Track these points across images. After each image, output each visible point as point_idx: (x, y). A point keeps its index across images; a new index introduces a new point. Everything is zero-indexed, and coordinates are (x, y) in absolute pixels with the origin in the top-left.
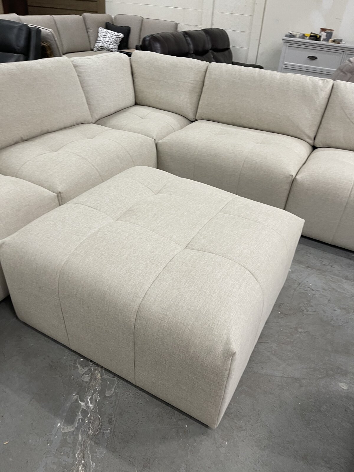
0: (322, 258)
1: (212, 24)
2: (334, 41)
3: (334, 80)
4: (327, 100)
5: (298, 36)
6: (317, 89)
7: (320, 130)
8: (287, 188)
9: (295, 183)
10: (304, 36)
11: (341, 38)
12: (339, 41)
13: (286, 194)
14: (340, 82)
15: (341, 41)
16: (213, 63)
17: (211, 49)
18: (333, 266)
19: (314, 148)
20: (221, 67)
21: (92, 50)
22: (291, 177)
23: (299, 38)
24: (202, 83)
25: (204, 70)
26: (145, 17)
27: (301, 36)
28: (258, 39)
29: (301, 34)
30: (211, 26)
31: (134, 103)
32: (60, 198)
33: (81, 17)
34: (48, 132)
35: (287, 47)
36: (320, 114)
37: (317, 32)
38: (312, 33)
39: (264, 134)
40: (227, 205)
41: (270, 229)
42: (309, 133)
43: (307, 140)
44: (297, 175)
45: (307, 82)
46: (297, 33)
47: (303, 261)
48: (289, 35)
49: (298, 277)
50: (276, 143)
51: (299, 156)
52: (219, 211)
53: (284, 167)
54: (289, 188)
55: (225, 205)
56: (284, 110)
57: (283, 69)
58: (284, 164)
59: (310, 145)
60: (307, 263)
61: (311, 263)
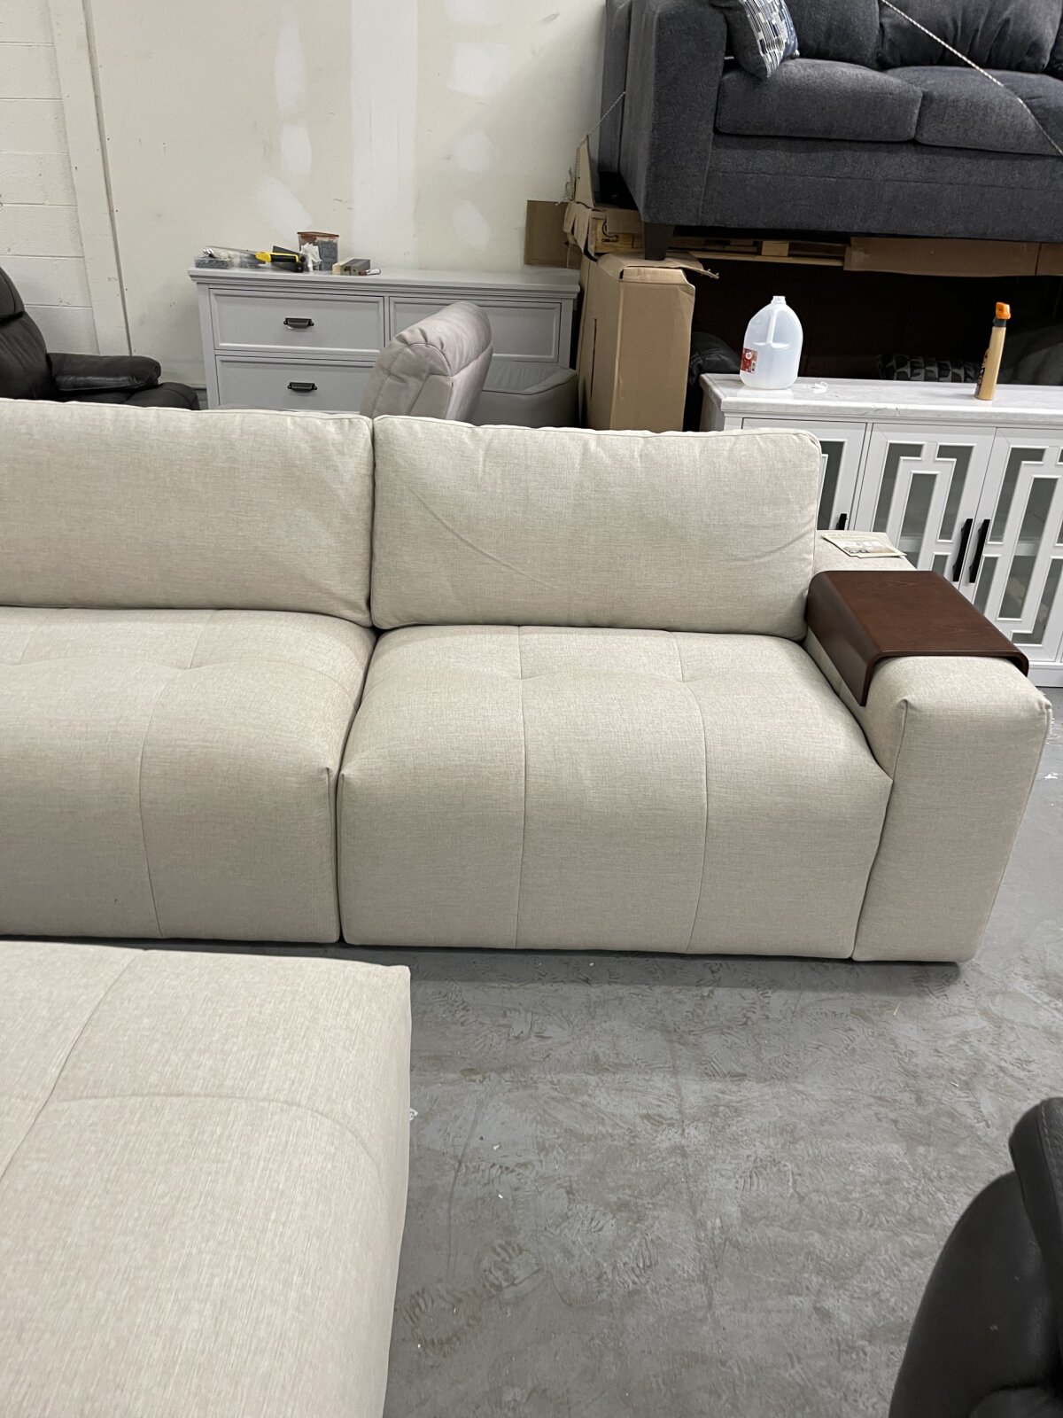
0: (505, 1015)
2: (347, 269)
3: (372, 417)
4: (368, 481)
5: (237, 261)
6: (328, 450)
7: (376, 576)
8: (325, 813)
9: (343, 793)
10: (254, 262)
11: (366, 258)
12: (361, 267)
14: (390, 419)
15: (367, 264)
18: (546, 1034)
19: (377, 633)
22: (325, 776)
23: (242, 265)
27: (246, 260)
28: (116, 276)
29: (246, 255)
35: (213, 298)
36: (361, 527)
37: (291, 244)
38: (276, 249)
39: (195, 625)
40: (81, 1044)
41: (282, 1110)
42: (344, 592)
43: (348, 613)
44: (345, 762)
45: (290, 433)
46: (231, 253)
47: (449, 1054)
48: (207, 260)
49: (448, 1134)
50: (245, 653)
51: (336, 681)
52: (47, 1094)
53: (291, 745)
54: (330, 811)
55: (72, 1045)
56: (240, 534)
57: (218, 363)
58: (289, 735)
59: (360, 628)
60: (463, 1056)
61: (477, 1050)
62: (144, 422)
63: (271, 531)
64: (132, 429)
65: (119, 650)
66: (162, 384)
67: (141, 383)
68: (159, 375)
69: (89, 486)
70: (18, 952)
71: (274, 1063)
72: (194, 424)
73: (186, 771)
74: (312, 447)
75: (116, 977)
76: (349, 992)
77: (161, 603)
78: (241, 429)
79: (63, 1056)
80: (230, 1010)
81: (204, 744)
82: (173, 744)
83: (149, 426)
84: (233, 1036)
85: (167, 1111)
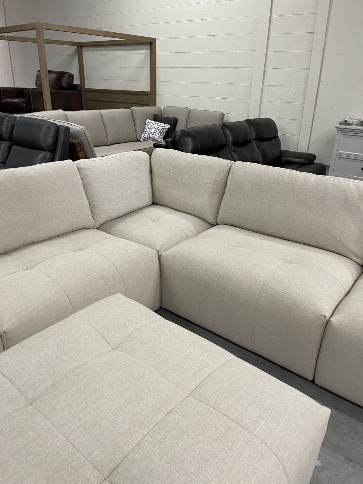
1: (260, 113)
5: (355, 123)
8: (320, 332)
9: (329, 327)
10: (362, 124)
13: (318, 341)
16: (237, 162)
17: (254, 139)
20: (246, 167)
21: (138, 141)
22: (323, 318)
23: (357, 125)
24: (225, 184)
25: (227, 170)
26: (192, 109)
27: (359, 123)
28: (311, 126)
29: (359, 121)
30: (259, 115)
31: (151, 203)
32: (5, 338)
33: (130, 110)
34: (34, 243)
35: (342, 135)
39: (295, 249)
40: (205, 381)
41: (259, 443)
42: (355, 250)
43: (355, 258)
44: (333, 316)
45: (351, 187)
46: (353, 120)
47: (342, 448)
48: (344, 123)
49: (331, 480)
50: (309, 263)
51: (340, 283)
52: (190, 393)
53: (314, 302)
54: (322, 332)
55: (202, 380)
56: (320, 220)
57: (337, 158)
58: (314, 298)
59: (358, 265)
60: (348, 451)
61: (355, 452)
62: (298, 177)
63: (333, 222)
64: (294, 178)
65: (266, 250)
66: (315, 163)
67: (308, 162)
68: (315, 160)
69: (274, 195)
70: (200, 341)
71: (263, 423)
72: (316, 180)
73: (274, 299)
74: (358, 194)
75: (224, 363)
76: (301, 409)
77: (287, 238)
78: (332, 184)
79: (199, 382)
80: (255, 394)
81: (283, 291)
82: (272, 288)
83: (299, 178)
84: (252, 405)
85: (221, 420)
